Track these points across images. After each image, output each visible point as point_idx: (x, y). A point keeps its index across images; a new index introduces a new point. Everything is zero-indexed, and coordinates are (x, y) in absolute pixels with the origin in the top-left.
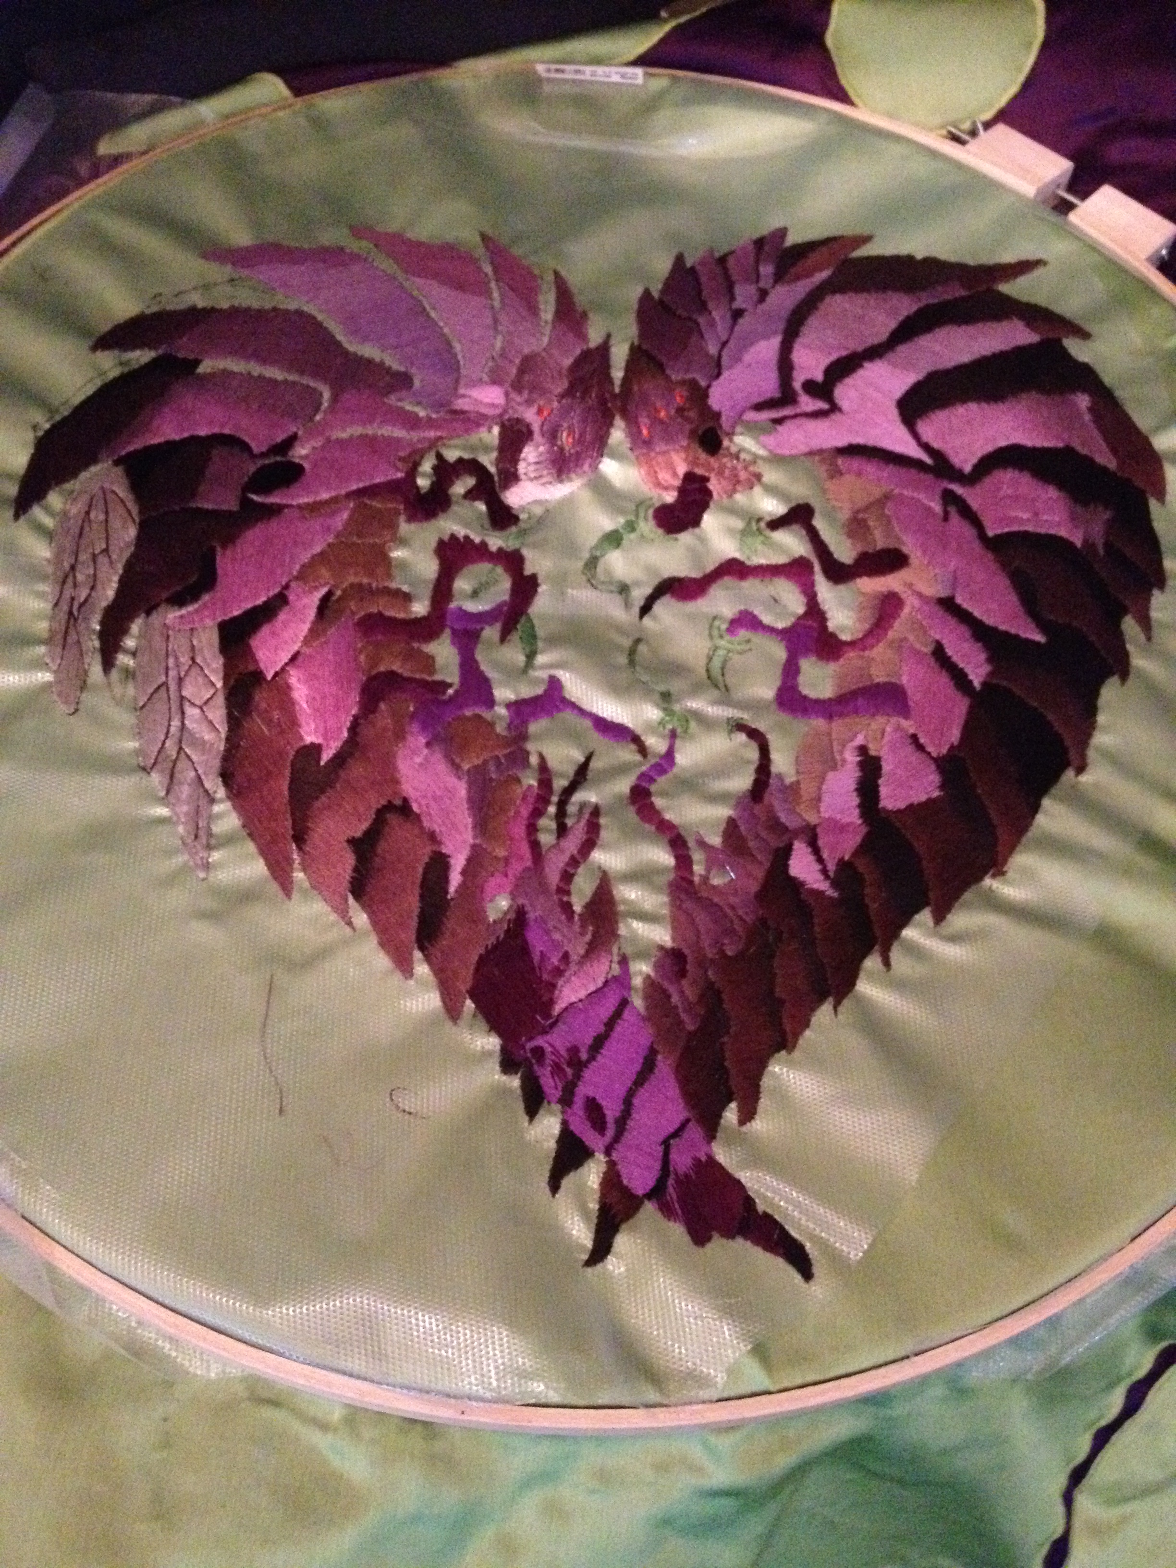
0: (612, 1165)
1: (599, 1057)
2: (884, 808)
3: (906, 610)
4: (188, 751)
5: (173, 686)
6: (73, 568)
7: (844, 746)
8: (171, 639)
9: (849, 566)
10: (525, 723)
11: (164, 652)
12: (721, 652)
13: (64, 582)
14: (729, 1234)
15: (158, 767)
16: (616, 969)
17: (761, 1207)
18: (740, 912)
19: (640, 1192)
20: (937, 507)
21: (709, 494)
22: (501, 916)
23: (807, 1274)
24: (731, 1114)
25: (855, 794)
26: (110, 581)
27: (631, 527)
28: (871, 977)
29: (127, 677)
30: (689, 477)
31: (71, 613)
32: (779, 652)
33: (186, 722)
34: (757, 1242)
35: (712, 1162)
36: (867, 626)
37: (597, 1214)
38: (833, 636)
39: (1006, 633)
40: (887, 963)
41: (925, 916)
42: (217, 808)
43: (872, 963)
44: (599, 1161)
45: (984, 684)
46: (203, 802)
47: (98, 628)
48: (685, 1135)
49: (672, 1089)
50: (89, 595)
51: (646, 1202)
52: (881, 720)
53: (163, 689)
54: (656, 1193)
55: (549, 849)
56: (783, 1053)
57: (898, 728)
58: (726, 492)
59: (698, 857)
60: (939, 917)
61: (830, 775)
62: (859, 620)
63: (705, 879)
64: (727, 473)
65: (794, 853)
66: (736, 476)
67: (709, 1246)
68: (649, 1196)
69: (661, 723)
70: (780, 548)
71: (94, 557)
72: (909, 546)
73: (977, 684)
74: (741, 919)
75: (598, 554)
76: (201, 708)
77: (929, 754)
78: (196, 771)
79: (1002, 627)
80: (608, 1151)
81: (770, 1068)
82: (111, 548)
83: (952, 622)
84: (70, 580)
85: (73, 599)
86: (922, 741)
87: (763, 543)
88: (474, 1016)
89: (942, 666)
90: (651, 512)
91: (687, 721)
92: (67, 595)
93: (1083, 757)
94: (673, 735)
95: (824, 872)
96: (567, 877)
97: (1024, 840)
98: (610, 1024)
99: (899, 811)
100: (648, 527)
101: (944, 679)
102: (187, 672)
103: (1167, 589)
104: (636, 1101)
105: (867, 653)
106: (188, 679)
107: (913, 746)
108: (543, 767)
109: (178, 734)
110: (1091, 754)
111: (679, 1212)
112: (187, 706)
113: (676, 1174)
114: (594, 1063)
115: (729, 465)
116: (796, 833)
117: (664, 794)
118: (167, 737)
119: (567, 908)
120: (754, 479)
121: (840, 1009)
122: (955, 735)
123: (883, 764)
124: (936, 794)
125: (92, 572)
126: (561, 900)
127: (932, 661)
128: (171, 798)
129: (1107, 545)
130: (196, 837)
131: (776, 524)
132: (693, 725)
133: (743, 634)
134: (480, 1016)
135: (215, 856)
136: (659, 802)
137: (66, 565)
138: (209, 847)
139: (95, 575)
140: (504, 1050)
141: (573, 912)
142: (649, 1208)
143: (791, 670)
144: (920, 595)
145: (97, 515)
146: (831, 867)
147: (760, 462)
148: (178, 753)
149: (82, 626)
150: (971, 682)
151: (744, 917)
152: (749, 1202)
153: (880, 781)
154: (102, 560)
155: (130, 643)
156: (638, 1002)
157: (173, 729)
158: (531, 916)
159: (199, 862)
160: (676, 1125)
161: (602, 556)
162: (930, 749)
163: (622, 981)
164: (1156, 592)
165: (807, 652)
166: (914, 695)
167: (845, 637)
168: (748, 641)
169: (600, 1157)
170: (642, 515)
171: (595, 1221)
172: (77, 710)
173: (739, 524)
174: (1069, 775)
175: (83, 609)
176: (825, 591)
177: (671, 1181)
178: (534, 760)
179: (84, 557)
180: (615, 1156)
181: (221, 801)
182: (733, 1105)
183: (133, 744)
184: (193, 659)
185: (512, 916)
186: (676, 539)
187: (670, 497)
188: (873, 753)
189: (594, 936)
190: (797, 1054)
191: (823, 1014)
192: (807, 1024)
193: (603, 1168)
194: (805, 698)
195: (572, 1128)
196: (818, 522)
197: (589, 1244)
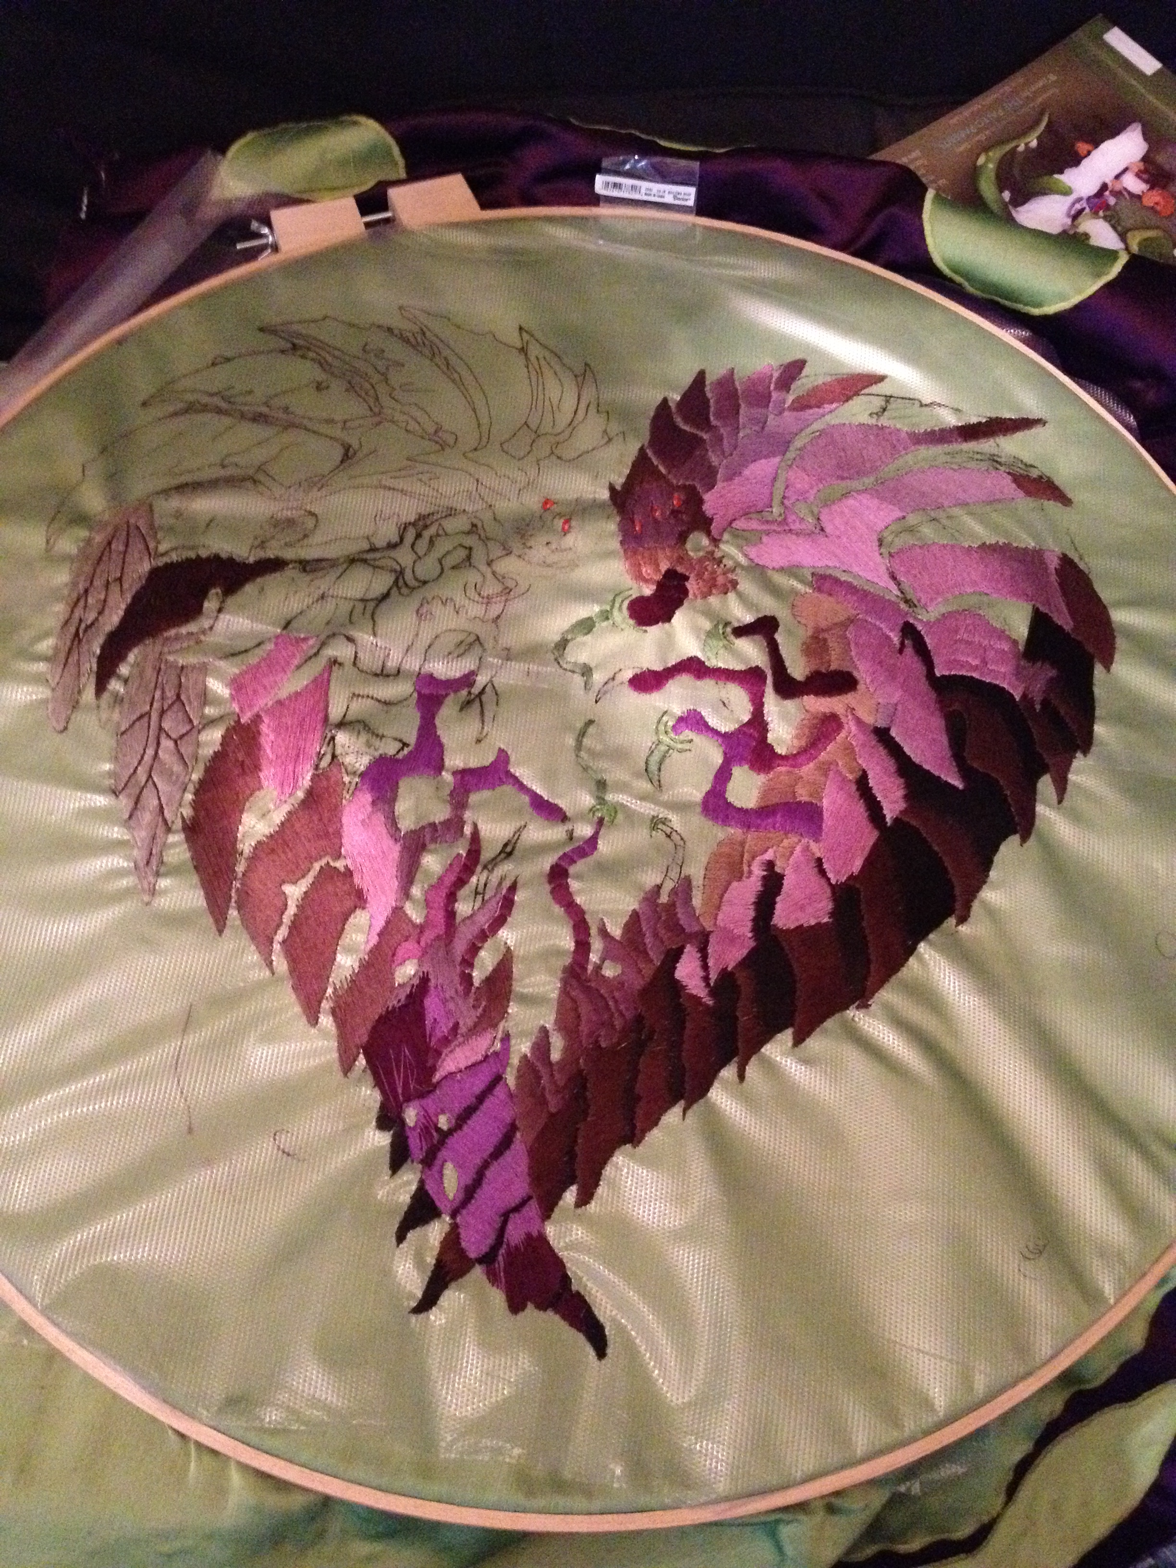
0: (455, 1227)
1: (465, 1128)
2: (775, 925)
3: (843, 734)
4: (155, 779)
5: (154, 716)
6: (86, 591)
7: (753, 858)
8: (162, 673)
9: (800, 682)
10: (467, 792)
11: (153, 685)
12: (663, 748)
13: (76, 604)
14: (542, 1306)
15: (127, 791)
16: (498, 1046)
17: (574, 1287)
18: (622, 1007)
19: (472, 1255)
20: (896, 639)
21: (685, 592)
22: (406, 980)
23: (601, 1354)
24: (570, 1195)
25: (752, 907)
26: (118, 608)
27: (606, 616)
28: (726, 1087)
29: (115, 702)
30: (671, 574)
31: (77, 634)
32: (716, 756)
33: (160, 752)
34: (564, 1317)
35: (542, 1239)
36: (803, 743)
37: (432, 1268)
38: (770, 748)
39: (928, 772)
40: (741, 1076)
41: (786, 1037)
42: (173, 838)
43: (728, 1073)
44: (444, 1221)
45: (896, 820)
46: (160, 831)
47: (98, 652)
48: (525, 1210)
49: (523, 1166)
50: (97, 619)
51: (477, 1265)
52: (793, 839)
53: (146, 719)
54: (487, 1260)
55: (463, 920)
56: (628, 1146)
57: (807, 849)
58: (702, 592)
59: (597, 945)
60: (799, 1040)
61: (735, 884)
62: (797, 737)
63: (598, 968)
64: (706, 575)
65: (684, 956)
66: (715, 579)
67: (521, 1315)
68: (480, 1261)
69: (592, 810)
70: (737, 655)
71: (107, 585)
72: (862, 672)
73: (888, 820)
74: (622, 1014)
75: (569, 637)
76: (176, 742)
77: (828, 879)
78: (159, 799)
79: (926, 767)
80: (453, 1215)
81: (614, 1159)
82: (124, 578)
83: (882, 751)
84: (82, 603)
85: (81, 620)
86: (825, 866)
87: (725, 647)
88: (364, 1071)
89: (862, 796)
90: (626, 604)
91: (616, 812)
92: (77, 615)
93: (967, 907)
94: (601, 822)
95: (706, 979)
96: (474, 949)
97: (893, 979)
98: (481, 1098)
99: (788, 931)
100: (621, 616)
101: (860, 809)
102: (170, 706)
103: (1089, 756)
104: (488, 1173)
105: (796, 771)
106: (169, 713)
107: (816, 870)
108: (476, 836)
109: (150, 762)
110: (976, 906)
111: (503, 1280)
112: (163, 736)
113: (508, 1245)
114: (459, 1132)
115: (709, 568)
116: (690, 937)
117: (579, 877)
118: (139, 763)
119: (467, 979)
120: (729, 585)
121: (690, 1113)
122: (857, 865)
123: (785, 882)
124: (826, 920)
125: (103, 597)
126: (463, 972)
127: (854, 787)
128: (132, 823)
129: (1045, 703)
130: (148, 863)
131: (742, 631)
132: (620, 817)
133: (688, 734)
134: (369, 1072)
135: (164, 883)
136: (574, 885)
137: (81, 588)
138: (158, 874)
139: (105, 601)
140: (383, 1107)
141: (472, 984)
142: (478, 1272)
143: (723, 775)
144: (859, 722)
145: (118, 546)
146: (713, 976)
147: (738, 571)
148: (147, 781)
149: (85, 647)
150: (884, 816)
151: (624, 1011)
152: (566, 1280)
153: (778, 899)
154: (115, 588)
155: (124, 670)
156: (511, 1078)
157: (146, 757)
158: (432, 983)
159: (146, 886)
160: (517, 1201)
161: (572, 639)
162: (830, 875)
163: (501, 1057)
164: (1079, 755)
165: (741, 760)
166: (828, 821)
167: (781, 750)
168: (691, 741)
169: (446, 1218)
170: (617, 605)
171: (429, 1274)
172: (66, 728)
173: (707, 625)
174: (952, 921)
175: (89, 632)
176: (773, 705)
177: (502, 1251)
178: (468, 830)
179: (98, 583)
180: (458, 1219)
181: (176, 832)
182: (574, 1188)
183: (107, 767)
184: (178, 696)
185: (416, 981)
186: (646, 631)
187: (648, 590)
188: (778, 869)
189: (484, 1011)
190: (641, 1148)
191: (672, 1116)
192: (656, 1123)
193: (447, 1228)
194: (729, 805)
195: (427, 1187)
196: (779, 637)
197: (419, 1294)
